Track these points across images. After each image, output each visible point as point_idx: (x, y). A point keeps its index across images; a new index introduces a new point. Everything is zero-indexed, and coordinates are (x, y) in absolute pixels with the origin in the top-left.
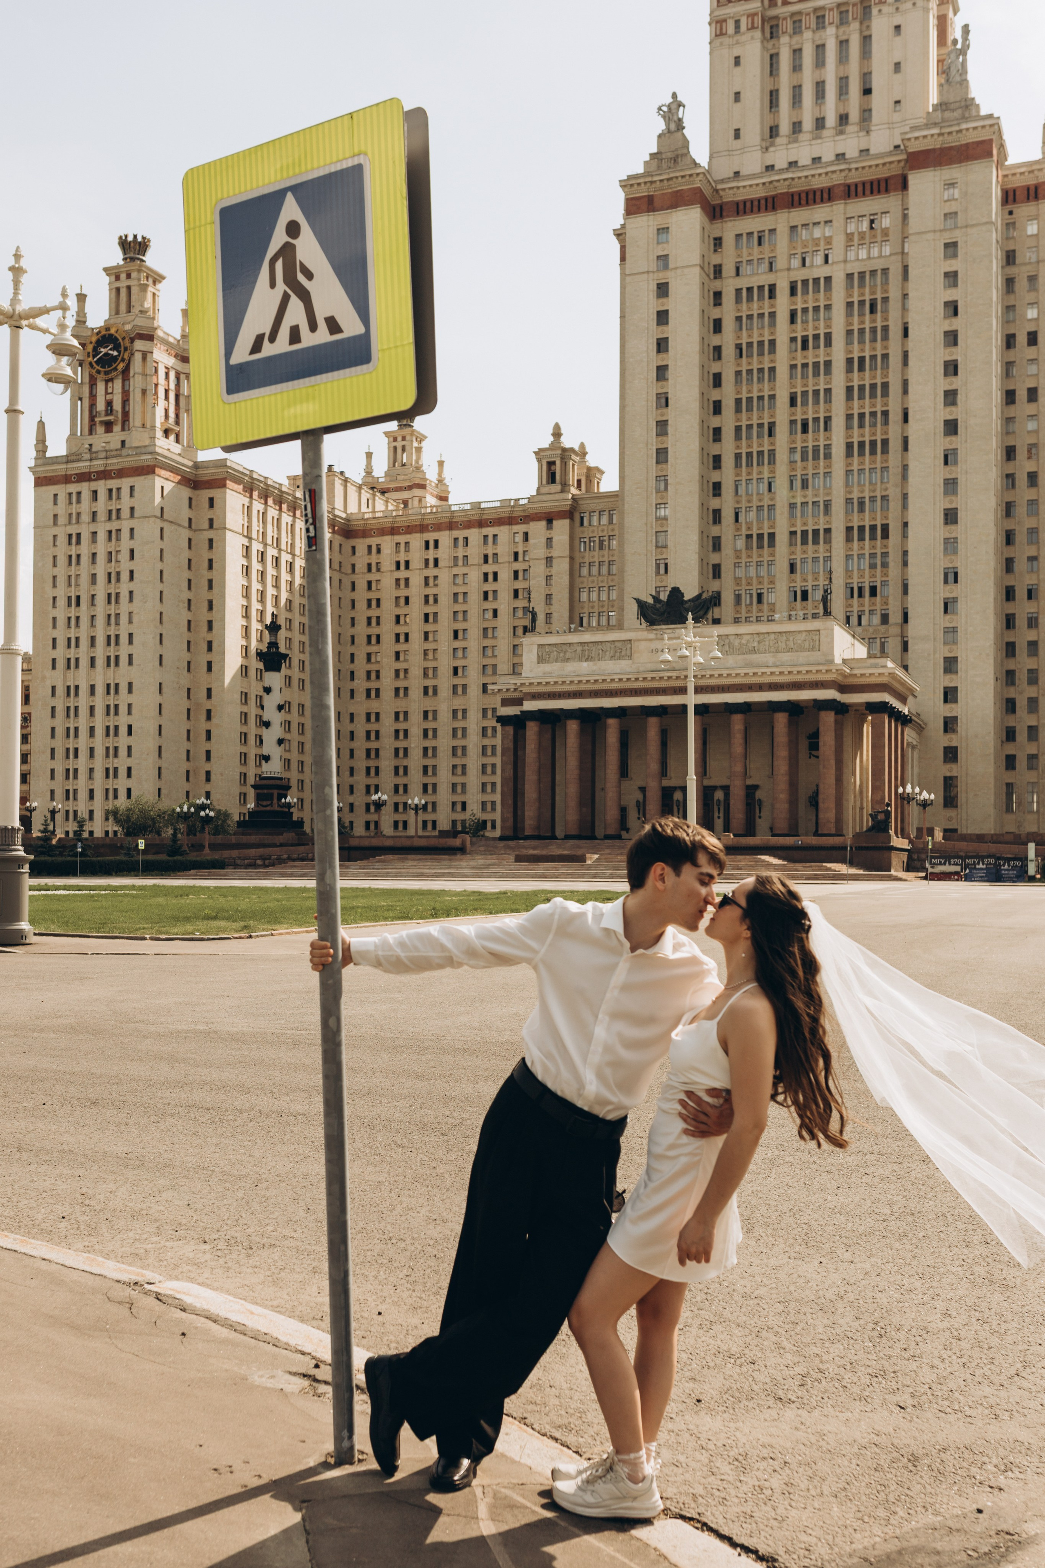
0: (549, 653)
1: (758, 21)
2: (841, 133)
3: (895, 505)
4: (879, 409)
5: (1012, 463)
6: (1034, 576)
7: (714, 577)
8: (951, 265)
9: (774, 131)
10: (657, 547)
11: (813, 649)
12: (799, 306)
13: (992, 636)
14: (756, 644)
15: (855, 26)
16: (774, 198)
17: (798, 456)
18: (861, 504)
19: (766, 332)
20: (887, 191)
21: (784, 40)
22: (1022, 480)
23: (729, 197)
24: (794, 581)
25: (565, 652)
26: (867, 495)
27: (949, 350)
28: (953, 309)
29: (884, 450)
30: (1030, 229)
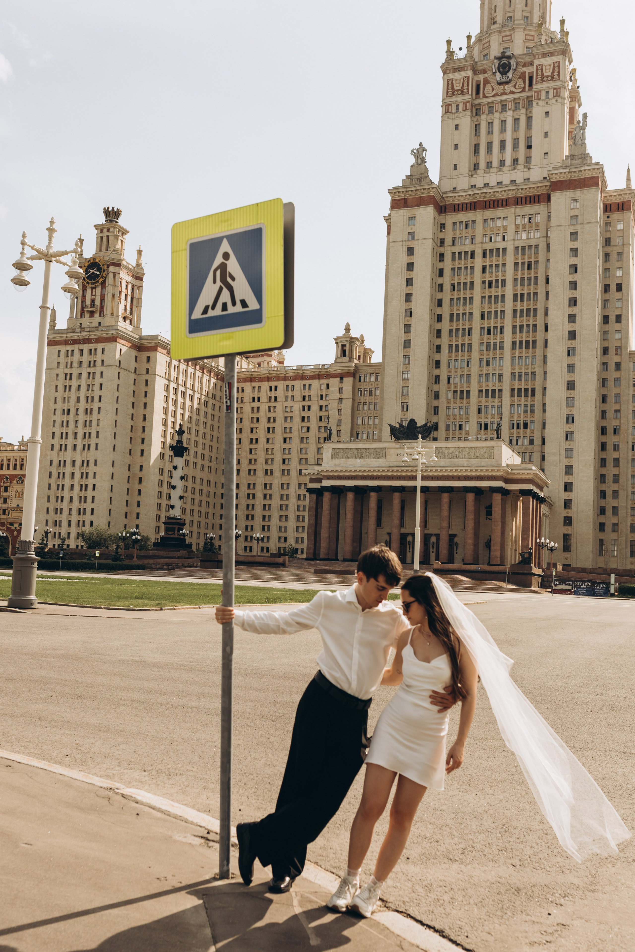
0: (338, 454)
1: (469, 106)
2: (514, 169)
3: (539, 377)
4: (531, 323)
5: (606, 357)
6: (618, 421)
7: (435, 414)
8: (574, 245)
9: (476, 166)
10: (402, 395)
11: (490, 458)
12: (488, 264)
13: (593, 454)
14: (457, 453)
15: (523, 111)
16: (475, 203)
17: (484, 348)
18: (520, 376)
19: (469, 277)
20: (539, 202)
21: (484, 117)
22: (612, 366)
23: (449, 201)
24: (480, 418)
25: (347, 453)
26: (523, 371)
27: (571, 292)
28: (574, 269)
29: (534, 346)
30: (620, 226)
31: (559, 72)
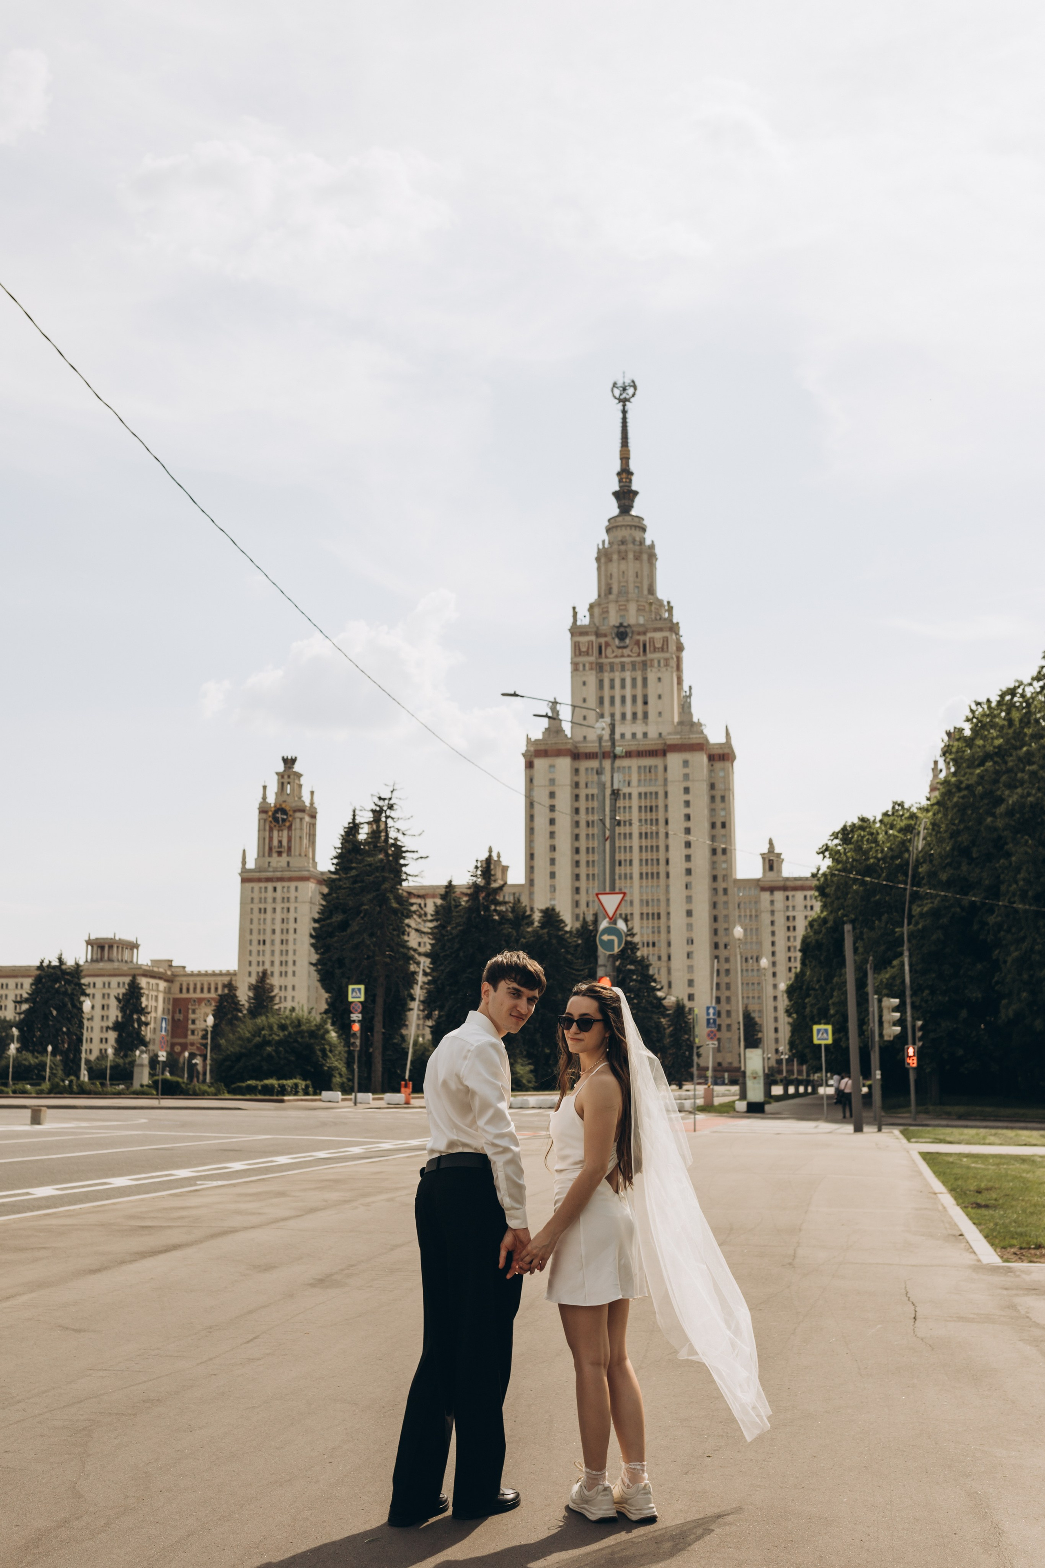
1: (594, 666)
2: (634, 723)
3: (663, 904)
4: (655, 857)
5: (716, 883)
8: (687, 797)
15: (640, 672)
18: (647, 902)
20: (657, 757)
21: (606, 673)
22: (721, 892)
23: (582, 750)
26: (650, 898)
28: (688, 817)
29: (658, 877)
30: (721, 774)
31: (667, 645)
